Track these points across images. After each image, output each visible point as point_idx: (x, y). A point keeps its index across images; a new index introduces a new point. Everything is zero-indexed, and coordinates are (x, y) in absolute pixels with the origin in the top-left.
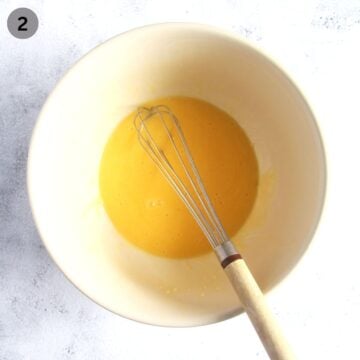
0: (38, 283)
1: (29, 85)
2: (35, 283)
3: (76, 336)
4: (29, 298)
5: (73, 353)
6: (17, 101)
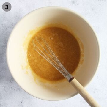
0: (12, 82)
1: (7, 21)
2: (11, 81)
3: (24, 98)
4: (9, 86)
5: (23, 103)
6: (4, 26)
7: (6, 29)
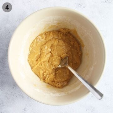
1: (10, 24)
2: (13, 88)
5: (26, 111)
6: (7, 29)
7: (9, 32)
